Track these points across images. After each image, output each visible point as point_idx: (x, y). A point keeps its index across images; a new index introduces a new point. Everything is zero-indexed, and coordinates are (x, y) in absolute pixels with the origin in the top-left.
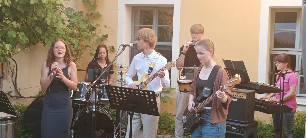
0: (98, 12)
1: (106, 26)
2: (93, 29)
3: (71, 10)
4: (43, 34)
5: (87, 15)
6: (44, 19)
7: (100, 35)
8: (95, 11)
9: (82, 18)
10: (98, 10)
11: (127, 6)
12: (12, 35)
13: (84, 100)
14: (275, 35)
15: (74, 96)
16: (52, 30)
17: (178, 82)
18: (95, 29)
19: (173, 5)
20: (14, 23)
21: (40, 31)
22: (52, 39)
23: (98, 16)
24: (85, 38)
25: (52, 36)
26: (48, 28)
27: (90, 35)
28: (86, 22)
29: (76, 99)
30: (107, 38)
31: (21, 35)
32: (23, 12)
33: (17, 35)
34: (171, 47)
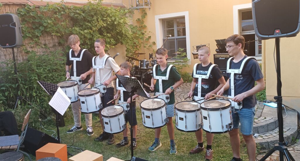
0: (145, 25)
1: (150, 32)
2: (143, 34)
3: (132, 25)
4: (121, 39)
5: (140, 27)
6: (121, 31)
7: (147, 37)
8: (143, 25)
9: (138, 29)
10: (145, 24)
11: (159, 19)
12: (108, 41)
13: (145, 68)
14: (242, 27)
15: (141, 67)
16: (125, 36)
17: (193, 54)
18: (144, 34)
19: (185, 16)
20: (108, 34)
21: (120, 37)
22: (126, 40)
23: (145, 27)
24: (141, 38)
25: (125, 39)
26: (123, 35)
27: (143, 37)
28: (140, 30)
29: (142, 68)
30: (151, 38)
31: (112, 40)
32: (111, 29)
33: (110, 40)
34: (185, 38)
